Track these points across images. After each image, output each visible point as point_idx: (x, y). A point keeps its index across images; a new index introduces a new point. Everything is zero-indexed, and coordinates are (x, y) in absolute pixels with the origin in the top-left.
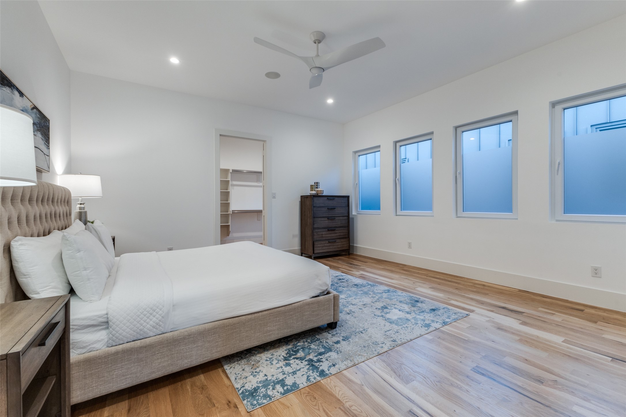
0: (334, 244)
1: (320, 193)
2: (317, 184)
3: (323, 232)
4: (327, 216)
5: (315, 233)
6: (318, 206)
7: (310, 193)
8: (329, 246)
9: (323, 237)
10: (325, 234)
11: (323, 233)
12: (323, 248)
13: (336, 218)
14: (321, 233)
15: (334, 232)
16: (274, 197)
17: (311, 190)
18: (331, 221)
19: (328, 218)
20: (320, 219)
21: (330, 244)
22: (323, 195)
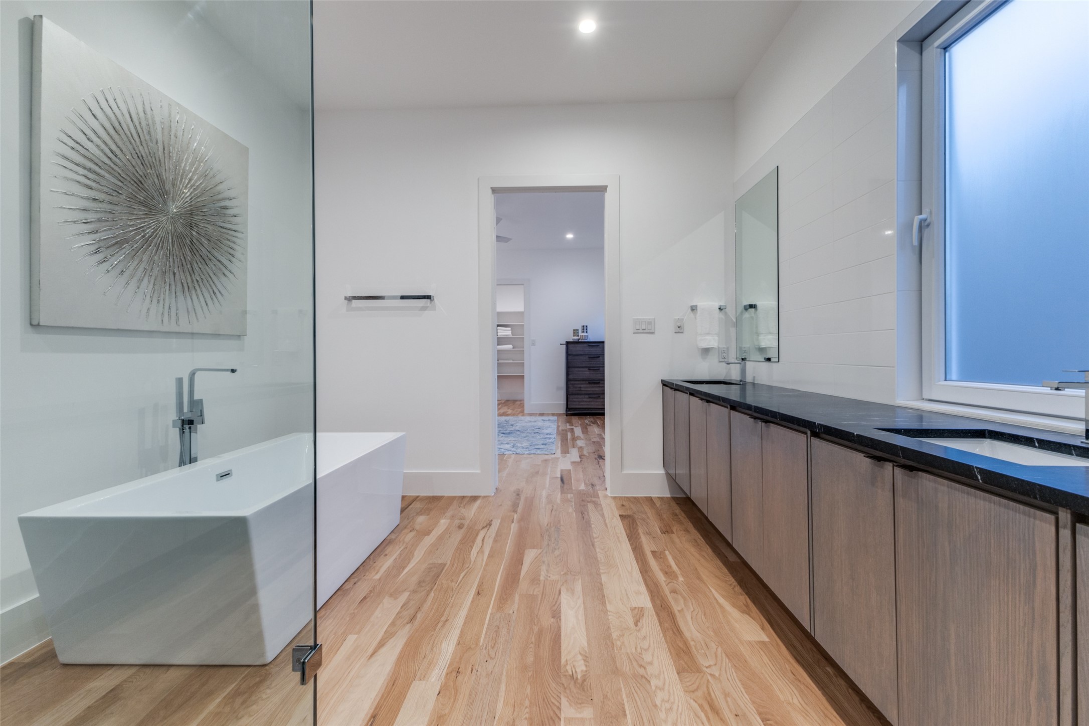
0: (598, 400)
1: (584, 338)
2: (585, 328)
3: (581, 384)
4: (588, 366)
5: (571, 386)
6: (574, 354)
7: (573, 339)
8: (590, 402)
9: (581, 390)
10: (585, 388)
11: (582, 386)
12: (580, 403)
13: (600, 368)
14: (579, 386)
15: (599, 385)
16: (533, 344)
17: (574, 336)
18: (593, 372)
19: (589, 368)
20: (577, 369)
21: (591, 400)
22: (588, 340)
